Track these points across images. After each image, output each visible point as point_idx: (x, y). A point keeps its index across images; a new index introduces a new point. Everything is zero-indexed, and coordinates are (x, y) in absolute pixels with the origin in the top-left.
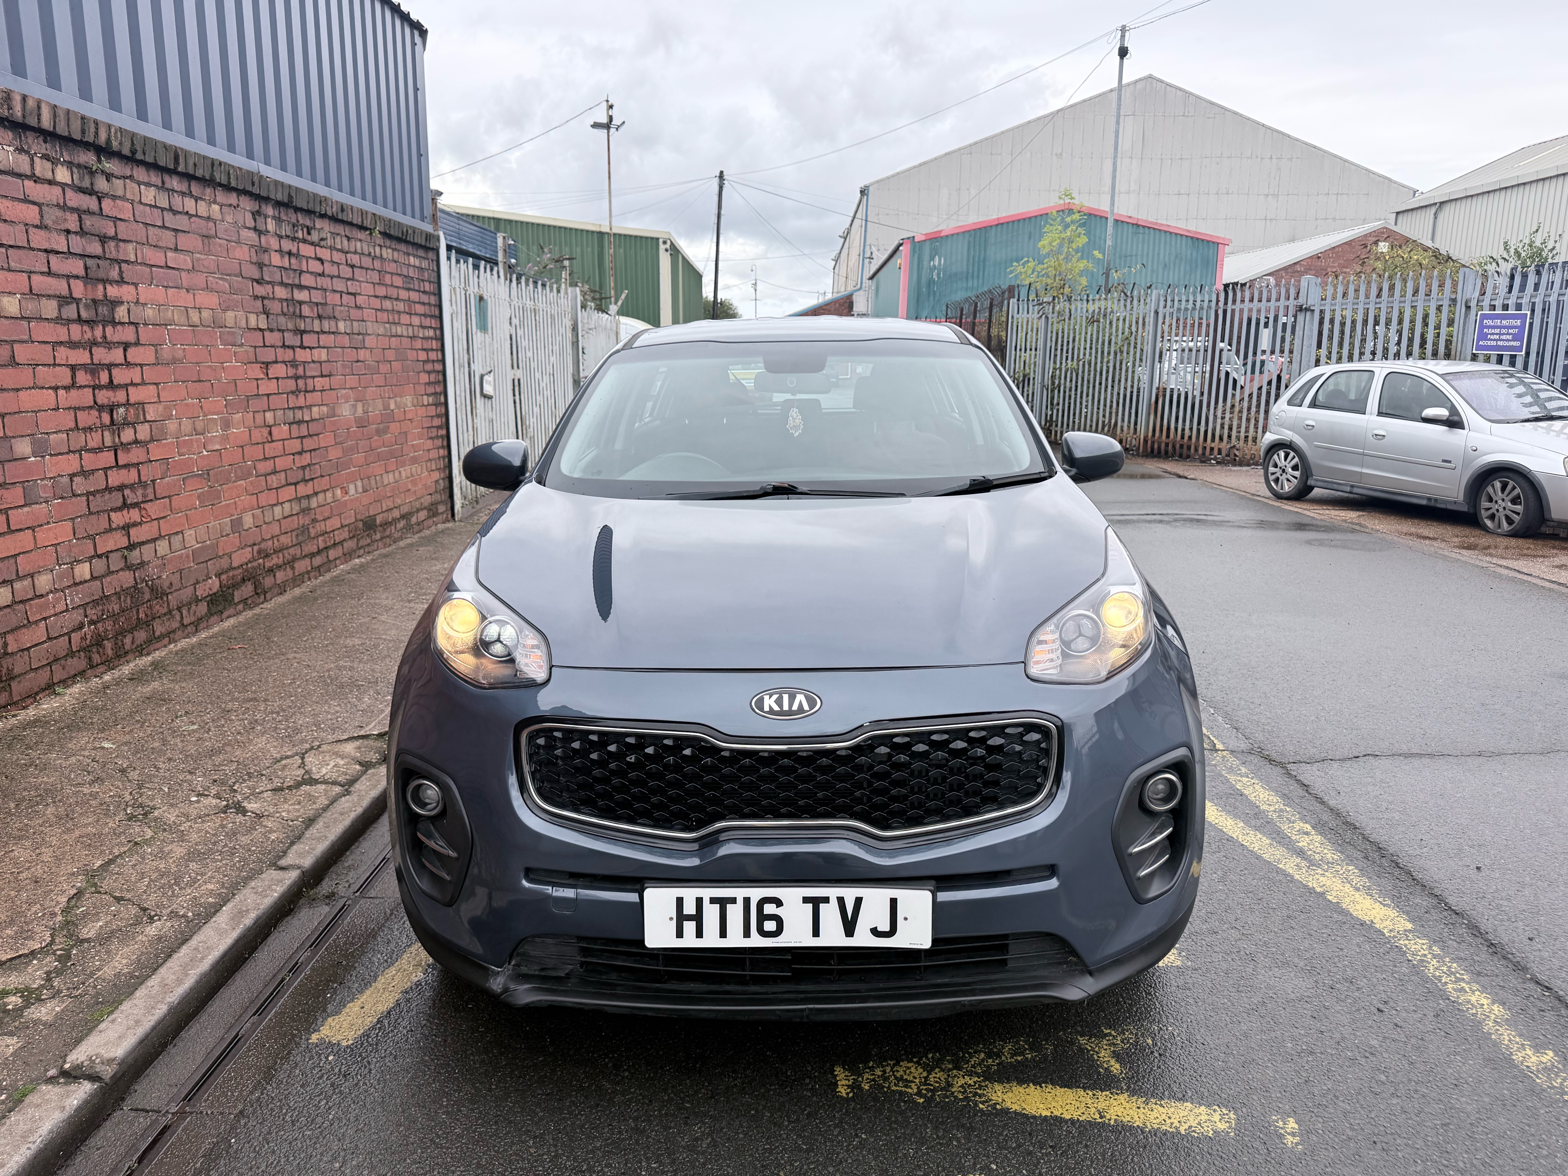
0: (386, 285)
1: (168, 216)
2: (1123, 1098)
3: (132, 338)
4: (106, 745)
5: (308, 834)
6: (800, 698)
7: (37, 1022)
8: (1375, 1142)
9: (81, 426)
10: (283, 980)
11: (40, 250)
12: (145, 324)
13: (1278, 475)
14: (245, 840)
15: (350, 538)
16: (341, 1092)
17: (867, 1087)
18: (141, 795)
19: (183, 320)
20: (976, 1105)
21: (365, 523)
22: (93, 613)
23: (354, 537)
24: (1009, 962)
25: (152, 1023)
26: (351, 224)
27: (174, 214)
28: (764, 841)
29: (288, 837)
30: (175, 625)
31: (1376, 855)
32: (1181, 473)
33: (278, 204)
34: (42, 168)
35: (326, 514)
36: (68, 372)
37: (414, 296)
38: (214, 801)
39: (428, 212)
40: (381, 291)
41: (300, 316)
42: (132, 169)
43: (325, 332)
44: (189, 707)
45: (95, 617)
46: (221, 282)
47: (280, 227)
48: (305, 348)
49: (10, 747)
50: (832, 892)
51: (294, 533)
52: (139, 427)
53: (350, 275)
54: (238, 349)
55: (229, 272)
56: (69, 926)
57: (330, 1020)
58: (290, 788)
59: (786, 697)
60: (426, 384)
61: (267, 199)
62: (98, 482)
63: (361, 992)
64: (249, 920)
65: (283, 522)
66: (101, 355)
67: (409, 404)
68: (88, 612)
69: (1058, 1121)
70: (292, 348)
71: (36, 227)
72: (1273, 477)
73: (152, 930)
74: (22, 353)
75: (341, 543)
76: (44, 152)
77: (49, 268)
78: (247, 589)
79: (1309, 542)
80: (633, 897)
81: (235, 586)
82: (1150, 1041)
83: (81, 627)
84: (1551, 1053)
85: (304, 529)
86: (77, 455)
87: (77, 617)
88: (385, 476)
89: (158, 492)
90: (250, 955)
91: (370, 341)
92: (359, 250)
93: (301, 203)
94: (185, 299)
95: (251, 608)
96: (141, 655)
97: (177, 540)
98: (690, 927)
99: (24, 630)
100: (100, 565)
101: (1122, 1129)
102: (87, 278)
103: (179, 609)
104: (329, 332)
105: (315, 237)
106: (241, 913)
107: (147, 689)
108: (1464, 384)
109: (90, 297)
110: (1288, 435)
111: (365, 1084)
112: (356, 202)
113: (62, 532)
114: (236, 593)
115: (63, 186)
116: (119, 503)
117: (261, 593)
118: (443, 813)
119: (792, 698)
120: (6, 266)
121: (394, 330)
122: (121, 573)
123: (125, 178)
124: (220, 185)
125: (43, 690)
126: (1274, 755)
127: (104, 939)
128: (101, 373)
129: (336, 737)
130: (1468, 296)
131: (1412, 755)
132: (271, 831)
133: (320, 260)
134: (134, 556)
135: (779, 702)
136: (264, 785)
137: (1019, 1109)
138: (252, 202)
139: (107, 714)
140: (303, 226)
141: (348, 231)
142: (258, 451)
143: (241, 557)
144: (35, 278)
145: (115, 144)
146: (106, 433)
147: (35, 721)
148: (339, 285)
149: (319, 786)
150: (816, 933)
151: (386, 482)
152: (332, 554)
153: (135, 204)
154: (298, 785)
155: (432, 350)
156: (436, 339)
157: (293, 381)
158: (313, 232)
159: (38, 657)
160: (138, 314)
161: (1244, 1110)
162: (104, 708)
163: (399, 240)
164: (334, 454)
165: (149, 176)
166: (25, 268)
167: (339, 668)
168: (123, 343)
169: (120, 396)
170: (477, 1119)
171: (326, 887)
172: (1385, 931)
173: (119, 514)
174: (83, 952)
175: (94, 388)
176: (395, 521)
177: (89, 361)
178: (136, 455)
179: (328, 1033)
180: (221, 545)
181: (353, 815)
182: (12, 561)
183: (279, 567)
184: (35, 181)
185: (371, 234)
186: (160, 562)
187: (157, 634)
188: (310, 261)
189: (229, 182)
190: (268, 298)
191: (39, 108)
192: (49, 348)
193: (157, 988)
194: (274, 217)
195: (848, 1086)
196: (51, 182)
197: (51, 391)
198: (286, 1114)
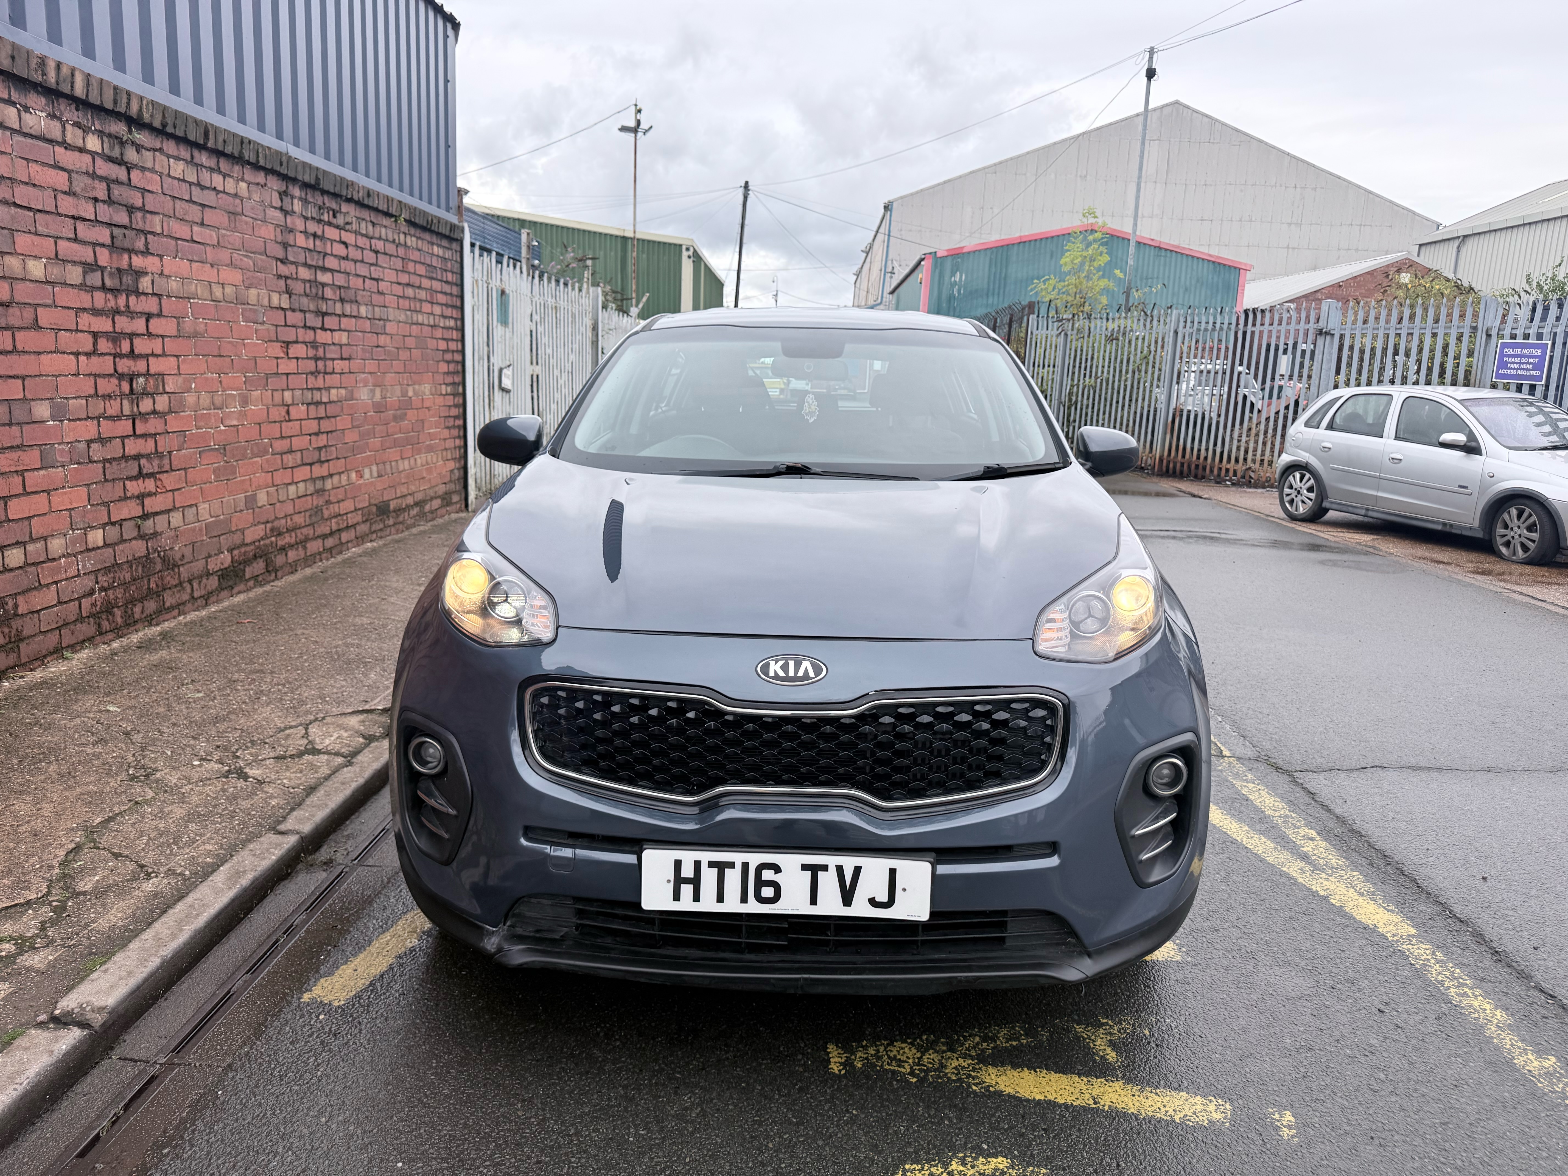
0: (409, 273)
1: (196, 191)
2: (1118, 1085)
3: (155, 309)
4: (112, 708)
5: (308, 801)
6: (806, 665)
7: (29, 969)
8: (1372, 1138)
9: (100, 393)
10: (277, 940)
11: (67, 216)
12: (169, 296)
13: (1293, 496)
14: (245, 804)
15: (363, 522)
16: (330, 1050)
17: (859, 1065)
18: (144, 757)
19: (206, 295)
20: (969, 1086)
21: (378, 508)
22: (104, 580)
23: (367, 520)
24: (1007, 940)
25: (144, 975)
26: (377, 210)
27: (202, 189)
28: (764, 808)
29: (288, 803)
30: (186, 597)
31: (1381, 862)
32: (1196, 493)
33: (305, 186)
34: (73, 135)
35: (341, 497)
36: (89, 339)
37: (437, 285)
38: (217, 766)
39: (453, 203)
40: (404, 278)
41: (323, 298)
42: (162, 142)
43: (346, 316)
44: (195, 676)
45: (106, 585)
46: (245, 259)
47: (307, 209)
48: (326, 330)
49: (15, 706)
50: (832, 860)
51: (308, 514)
52: (158, 398)
53: (373, 261)
54: (260, 327)
55: (254, 250)
56: (66, 879)
57: (322, 980)
58: (292, 756)
59: (791, 664)
60: (445, 373)
61: (294, 180)
62: (114, 450)
63: (355, 955)
64: (245, 881)
65: (297, 501)
66: (123, 324)
67: (427, 393)
68: (100, 579)
69: (1052, 1105)
70: (313, 329)
71: (65, 193)
72: (1289, 498)
73: (149, 886)
74: (45, 317)
75: (354, 526)
76: (76, 119)
77: (76, 234)
78: (259, 566)
79: (1322, 562)
80: (631, 859)
81: (247, 562)
82: (1147, 1032)
83: (91, 593)
84: (1553, 1059)
85: (318, 510)
86: (95, 422)
87: (88, 582)
88: (400, 462)
89: (174, 463)
90: (246, 915)
91: (391, 328)
92: (384, 236)
93: (327, 186)
94: (209, 274)
95: (261, 586)
96: (150, 625)
97: (190, 513)
98: (687, 890)
99: (35, 593)
100: (113, 533)
101: (1116, 1115)
102: (113, 247)
103: (190, 581)
104: (351, 316)
105: (340, 220)
106: (238, 874)
107: (155, 658)
108: (1483, 411)
109: (115, 266)
110: (1304, 457)
111: (354, 1043)
112: (383, 189)
113: (78, 497)
114: (247, 569)
115: (93, 154)
116: (135, 472)
117: (272, 570)
118: (444, 772)
119: (798, 665)
120: (33, 230)
121: (415, 319)
122: (134, 542)
123: (155, 150)
124: (249, 163)
125: (52, 653)
126: (1281, 763)
127: (100, 893)
128: (123, 342)
129: (341, 710)
130: (1489, 325)
131: (1420, 768)
132: (272, 797)
133: (345, 243)
134: (148, 526)
135: (785, 668)
136: (267, 752)
137: (1012, 1092)
138: (280, 182)
139: (114, 679)
140: (329, 209)
141: (373, 216)
142: (275, 430)
143: (254, 534)
144: (62, 244)
145: (146, 117)
146: (126, 403)
147: (42, 683)
148: (363, 270)
149: (321, 756)
150: (814, 901)
151: (401, 468)
152: (345, 537)
153: (164, 177)
154: (301, 754)
155: (452, 340)
156: (457, 329)
157: (313, 362)
158: (338, 215)
159: (47, 620)
160: (162, 285)
161: (1240, 1101)
162: (111, 673)
163: (424, 229)
164: (351, 437)
165: (178, 149)
166: (52, 233)
167: (347, 645)
168: (145, 314)
169: (141, 366)
170: (466, 1081)
171: (324, 854)
172: (1388, 935)
173: (134, 483)
174: (78, 904)
175: (115, 356)
176: (409, 507)
177: (111, 329)
178: (153, 425)
179: (320, 993)
180: (234, 520)
181: (354, 785)
182: (26, 523)
183: (291, 546)
184: (66, 148)
185: (396, 221)
186: (172, 533)
187: (167, 604)
188: (335, 244)
189: (258, 161)
190: (292, 279)
191: (73, 75)
192: (72, 313)
193: (150, 941)
194: (300, 199)
195: (841, 1064)
196: (82, 150)
197: (72, 357)
198: (274, 1069)
